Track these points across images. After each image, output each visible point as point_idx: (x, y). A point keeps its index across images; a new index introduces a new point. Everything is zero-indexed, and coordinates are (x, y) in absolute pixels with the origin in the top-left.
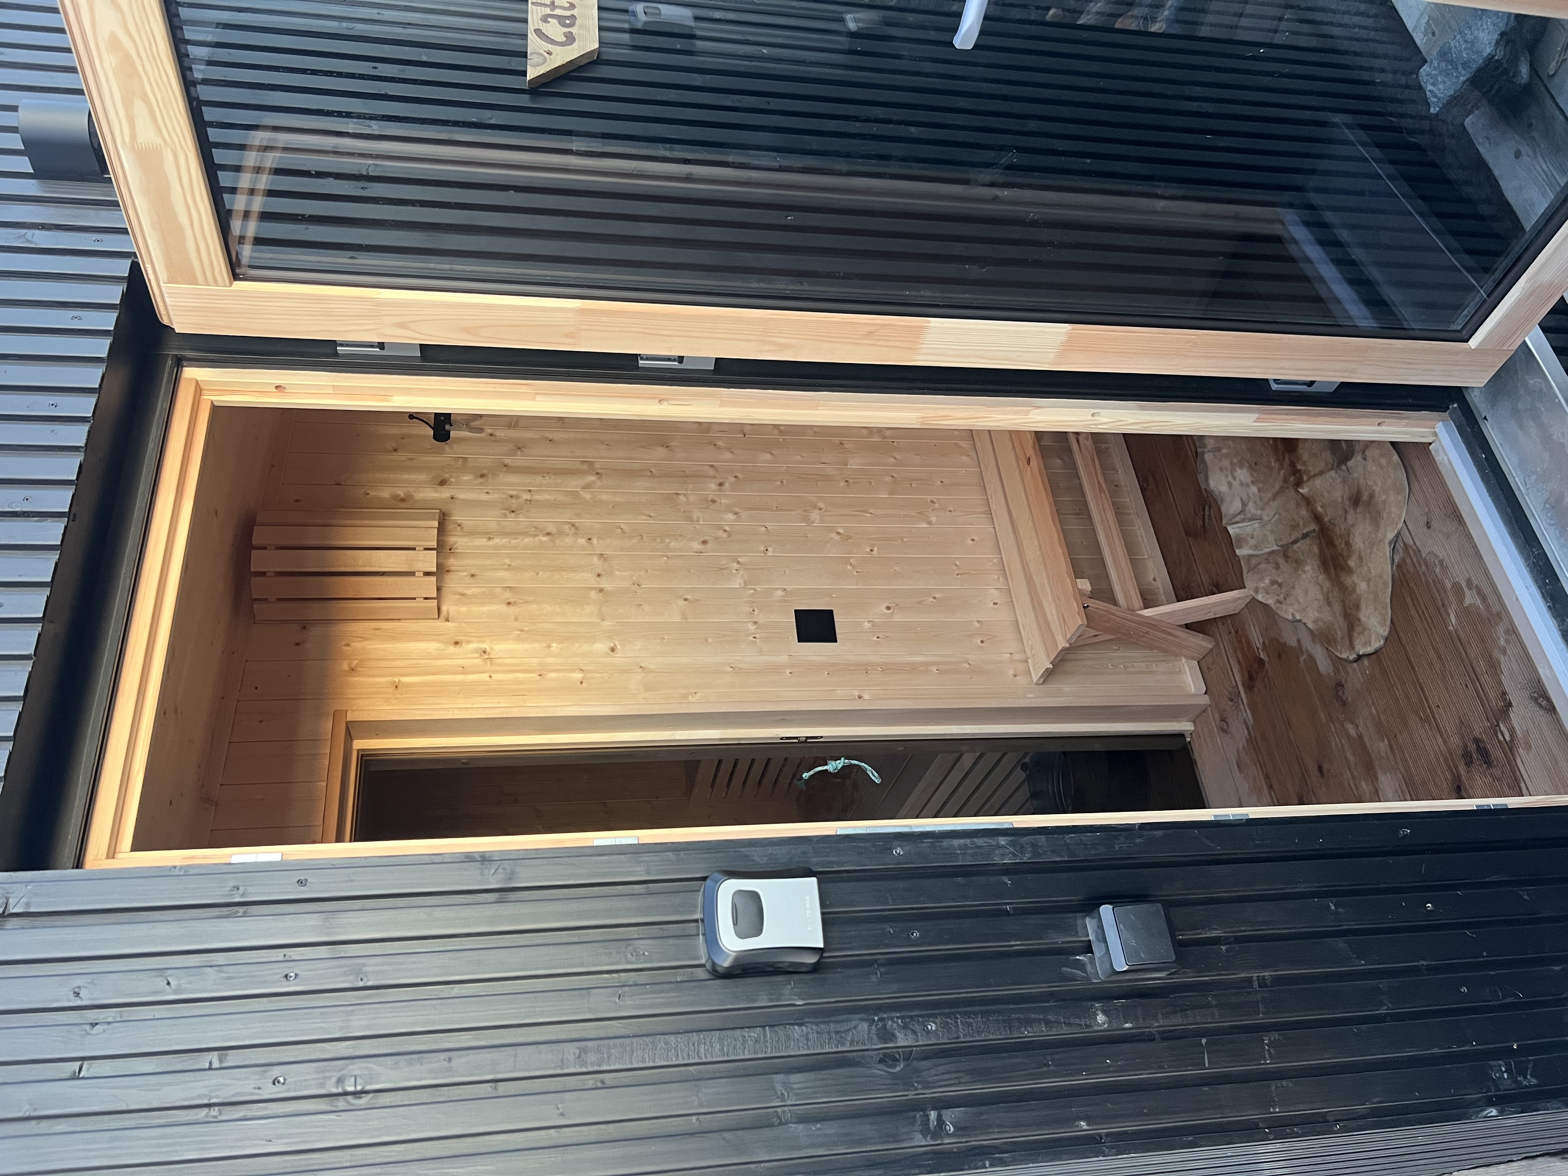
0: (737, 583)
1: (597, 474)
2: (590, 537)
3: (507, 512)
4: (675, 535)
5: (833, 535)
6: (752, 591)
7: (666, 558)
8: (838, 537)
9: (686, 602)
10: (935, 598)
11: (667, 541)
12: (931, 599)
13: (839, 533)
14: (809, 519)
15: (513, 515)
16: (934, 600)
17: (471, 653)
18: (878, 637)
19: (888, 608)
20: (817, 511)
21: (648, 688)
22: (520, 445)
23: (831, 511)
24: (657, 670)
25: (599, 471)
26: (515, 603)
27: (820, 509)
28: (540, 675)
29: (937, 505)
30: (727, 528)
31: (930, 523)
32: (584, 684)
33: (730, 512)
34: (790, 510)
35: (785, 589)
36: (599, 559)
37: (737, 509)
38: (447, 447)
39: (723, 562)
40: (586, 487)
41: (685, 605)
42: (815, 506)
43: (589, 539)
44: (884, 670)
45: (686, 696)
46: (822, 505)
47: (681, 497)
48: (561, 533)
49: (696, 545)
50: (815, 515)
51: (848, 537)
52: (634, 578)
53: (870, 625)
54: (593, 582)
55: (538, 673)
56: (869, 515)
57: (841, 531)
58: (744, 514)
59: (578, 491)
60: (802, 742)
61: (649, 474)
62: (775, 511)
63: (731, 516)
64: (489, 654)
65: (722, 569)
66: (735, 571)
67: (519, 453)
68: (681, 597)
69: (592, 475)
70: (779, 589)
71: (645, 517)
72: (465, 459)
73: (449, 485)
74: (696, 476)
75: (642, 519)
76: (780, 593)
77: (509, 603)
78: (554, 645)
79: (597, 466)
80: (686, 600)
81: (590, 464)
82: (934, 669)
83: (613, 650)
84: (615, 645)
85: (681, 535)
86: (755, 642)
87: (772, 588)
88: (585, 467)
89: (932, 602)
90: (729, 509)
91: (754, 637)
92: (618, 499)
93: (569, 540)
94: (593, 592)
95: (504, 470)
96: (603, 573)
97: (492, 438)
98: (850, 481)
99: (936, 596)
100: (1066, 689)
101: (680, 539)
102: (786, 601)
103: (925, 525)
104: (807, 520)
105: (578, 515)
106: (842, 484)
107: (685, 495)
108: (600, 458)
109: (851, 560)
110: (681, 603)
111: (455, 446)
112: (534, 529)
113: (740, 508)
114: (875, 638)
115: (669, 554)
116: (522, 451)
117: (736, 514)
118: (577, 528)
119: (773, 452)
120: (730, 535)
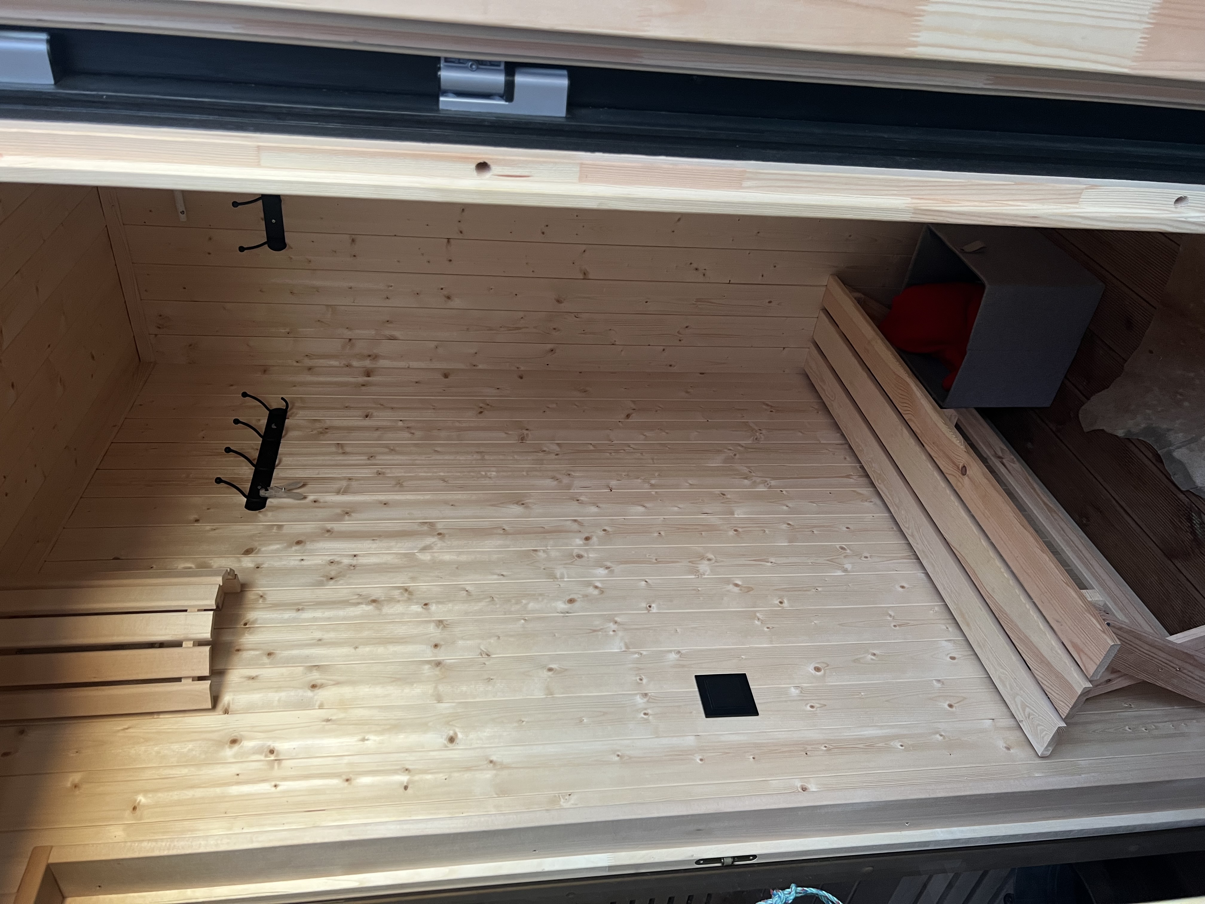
0: (616, 647)
1: (439, 534)
2: (427, 602)
3: (324, 579)
4: (534, 595)
5: (731, 587)
6: (636, 656)
7: (523, 621)
8: (736, 590)
9: (550, 673)
10: (874, 655)
11: (524, 601)
12: (870, 657)
13: (736, 585)
14: (698, 571)
15: (332, 582)
16: (873, 657)
17: (254, 753)
18: (812, 707)
19: (817, 669)
20: (707, 562)
21: (502, 790)
22: (348, 510)
23: (722, 561)
24: (513, 766)
25: (440, 532)
26: (322, 686)
27: (709, 560)
28: (347, 780)
29: (848, 551)
30: (598, 584)
31: (846, 570)
32: (409, 791)
33: (601, 567)
34: (673, 562)
35: (679, 652)
36: (438, 626)
37: (609, 564)
38: (260, 515)
39: (597, 623)
40: (424, 549)
41: (550, 677)
42: (702, 558)
43: (426, 605)
44: (829, 750)
45: (554, 800)
46: (711, 556)
47: (541, 554)
48: (391, 600)
49: (561, 605)
50: (704, 566)
51: (750, 589)
52: (482, 647)
53: (798, 691)
54: (429, 654)
55: (345, 777)
56: (769, 564)
57: (739, 583)
58: (617, 568)
59: (414, 554)
60: (728, 866)
61: (502, 532)
62: (655, 563)
63: (602, 571)
64: (278, 755)
65: (595, 631)
66: (612, 633)
67: (347, 517)
68: (543, 667)
69: (433, 536)
70: (671, 651)
71: (496, 577)
72: (280, 527)
73: (257, 553)
74: (557, 532)
75: (492, 580)
76: (673, 656)
77: (314, 686)
78: (372, 737)
79: (439, 526)
80: (550, 670)
81: (432, 524)
82: (898, 745)
83: (452, 740)
84: (456, 734)
85: (541, 595)
86: (646, 720)
87: (661, 651)
88: (425, 528)
89: (872, 659)
90: (599, 563)
91: (645, 714)
92: (463, 558)
93: (399, 608)
94: (427, 667)
95: (326, 535)
96: (442, 643)
97: (316, 504)
98: (740, 530)
99: (875, 652)
100: (1083, 762)
101: (540, 598)
102: (683, 666)
103: (839, 573)
104: (696, 572)
105: (413, 579)
106: (731, 533)
107: (544, 551)
108: (443, 518)
109: (758, 615)
110: (546, 674)
111: (270, 514)
112: (356, 597)
113: (612, 562)
114: (808, 708)
115: (527, 616)
116: (350, 515)
117: (607, 568)
118: (411, 593)
119: (646, 505)
120: (602, 592)
